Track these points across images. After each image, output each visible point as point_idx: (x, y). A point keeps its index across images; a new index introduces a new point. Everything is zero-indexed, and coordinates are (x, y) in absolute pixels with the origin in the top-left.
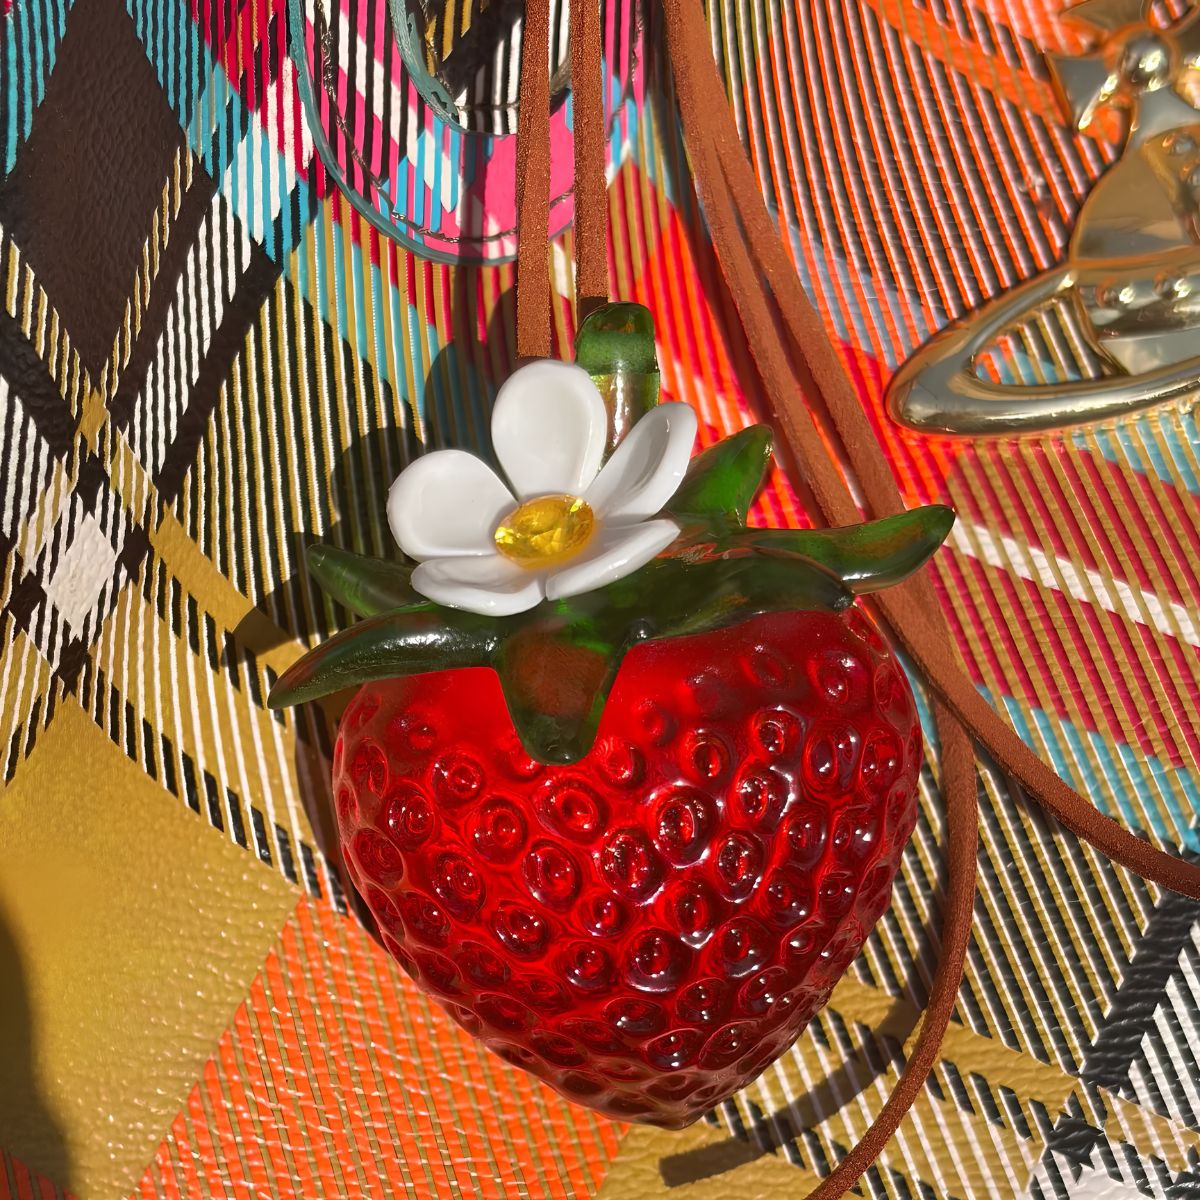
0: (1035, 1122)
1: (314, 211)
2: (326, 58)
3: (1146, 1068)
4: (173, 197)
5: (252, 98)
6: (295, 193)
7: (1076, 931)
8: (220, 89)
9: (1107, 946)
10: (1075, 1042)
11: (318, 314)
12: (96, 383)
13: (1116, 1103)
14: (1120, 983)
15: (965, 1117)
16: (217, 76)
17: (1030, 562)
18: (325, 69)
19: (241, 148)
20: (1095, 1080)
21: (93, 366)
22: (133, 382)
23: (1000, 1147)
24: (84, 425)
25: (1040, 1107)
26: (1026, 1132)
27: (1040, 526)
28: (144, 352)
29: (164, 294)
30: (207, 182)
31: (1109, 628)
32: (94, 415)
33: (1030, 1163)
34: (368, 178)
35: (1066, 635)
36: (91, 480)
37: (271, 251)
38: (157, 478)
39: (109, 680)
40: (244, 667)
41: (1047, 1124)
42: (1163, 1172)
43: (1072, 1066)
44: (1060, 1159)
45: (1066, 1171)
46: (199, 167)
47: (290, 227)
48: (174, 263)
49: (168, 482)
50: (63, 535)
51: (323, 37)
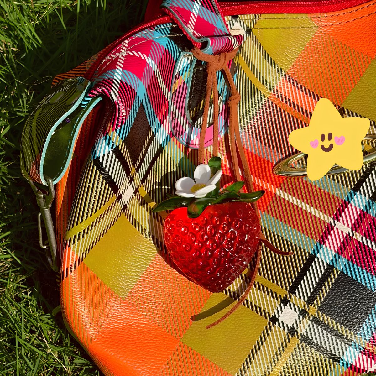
0: (279, 298)
1: (170, 139)
2: (174, 116)
3: (298, 291)
4: (149, 137)
5: (162, 122)
6: (167, 137)
7: (291, 266)
8: (157, 121)
9: (295, 269)
10: (288, 285)
11: (169, 156)
12: (134, 166)
13: (293, 296)
14: (296, 276)
15: (268, 296)
16: (157, 119)
17: (293, 200)
18: (173, 118)
19: (159, 130)
20: (290, 292)
21: (134, 163)
22: (140, 166)
23: (273, 302)
24: (131, 172)
25: (280, 296)
26: (277, 300)
27: (296, 193)
28: (142, 161)
29: (146, 152)
30: (154, 135)
31: (304, 213)
32: (133, 170)
33: (277, 305)
34: (179, 135)
35: (296, 213)
36: (132, 180)
37: (163, 146)
38: (141, 180)
39: (129, 211)
40: (146, 205)
41: (281, 298)
42: (299, 308)
43: (286, 289)
44: (282, 305)
45: (283, 307)
46: (153, 133)
47: (166, 142)
48: (148, 147)
49: (143, 181)
50: (126, 188)
51: (174, 113)
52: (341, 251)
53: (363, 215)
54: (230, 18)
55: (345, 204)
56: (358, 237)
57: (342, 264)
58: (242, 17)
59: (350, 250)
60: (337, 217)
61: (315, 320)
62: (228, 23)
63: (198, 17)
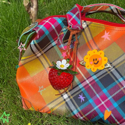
2: (59, 40)
3: (71, 92)
5: (55, 41)
6: (55, 44)
8: (53, 40)
10: (69, 90)
12: (42, 49)
13: (69, 92)
19: (53, 42)
28: (45, 48)
34: (59, 45)
37: (53, 46)
42: (69, 96)
46: (51, 43)
47: (55, 46)
48: (48, 46)
50: (38, 53)
52: (84, 87)
53: (94, 80)
54: (83, 21)
55: (91, 77)
56: (90, 85)
57: (83, 90)
58: (87, 21)
59: (87, 87)
60: (87, 79)
61: (71, 100)
62: (82, 22)
63: (74, 18)
